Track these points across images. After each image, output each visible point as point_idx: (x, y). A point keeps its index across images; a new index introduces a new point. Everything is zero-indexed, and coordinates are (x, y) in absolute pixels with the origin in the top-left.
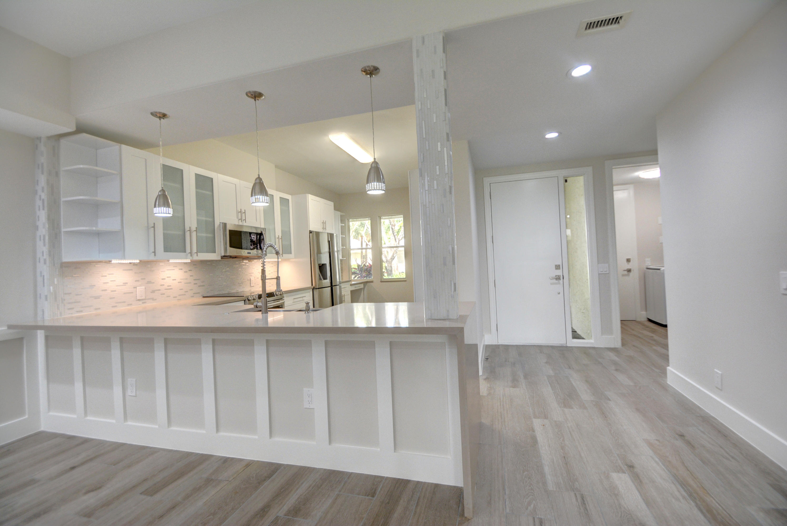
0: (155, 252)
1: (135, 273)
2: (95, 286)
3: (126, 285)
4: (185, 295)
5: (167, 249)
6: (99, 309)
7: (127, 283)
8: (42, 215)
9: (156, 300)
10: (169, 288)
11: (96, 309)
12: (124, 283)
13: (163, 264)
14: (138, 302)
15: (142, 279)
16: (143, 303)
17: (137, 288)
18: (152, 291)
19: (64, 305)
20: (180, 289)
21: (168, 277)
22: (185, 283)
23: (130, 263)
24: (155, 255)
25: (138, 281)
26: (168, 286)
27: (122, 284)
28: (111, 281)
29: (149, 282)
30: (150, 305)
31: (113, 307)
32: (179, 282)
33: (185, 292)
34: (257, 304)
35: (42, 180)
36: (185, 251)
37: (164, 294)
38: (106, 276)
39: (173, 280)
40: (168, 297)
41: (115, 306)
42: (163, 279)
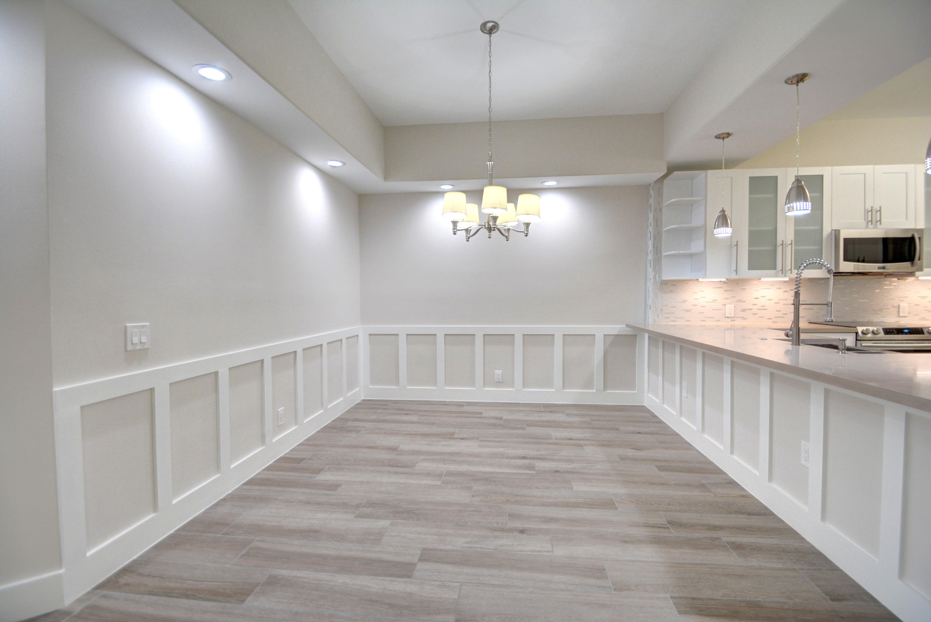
0: (736, 271)
1: (725, 291)
2: (687, 301)
3: (715, 302)
4: (783, 317)
5: (752, 266)
6: (690, 321)
7: (716, 300)
8: (650, 244)
9: (746, 319)
10: (763, 308)
11: (687, 321)
12: (713, 300)
13: (757, 282)
14: (726, 319)
15: (732, 297)
16: (731, 321)
17: (727, 305)
18: (743, 309)
19: (662, 315)
20: (777, 311)
21: (762, 297)
22: (784, 304)
23: (720, 281)
24: (737, 274)
25: (728, 299)
26: (762, 306)
27: (711, 301)
28: (701, 297)
29: (740, 301)
30: (738, 323)
31: (702, 321)
32: (775, 303)
33: (784, 314)
34: (788, 332)
35: (651, 216)
36: (775, 268)
37: (756, 314)
38: (697, 293)
39: (769, 300)
40: (760, 317)
41: (704, 321)
42: (756, 298)
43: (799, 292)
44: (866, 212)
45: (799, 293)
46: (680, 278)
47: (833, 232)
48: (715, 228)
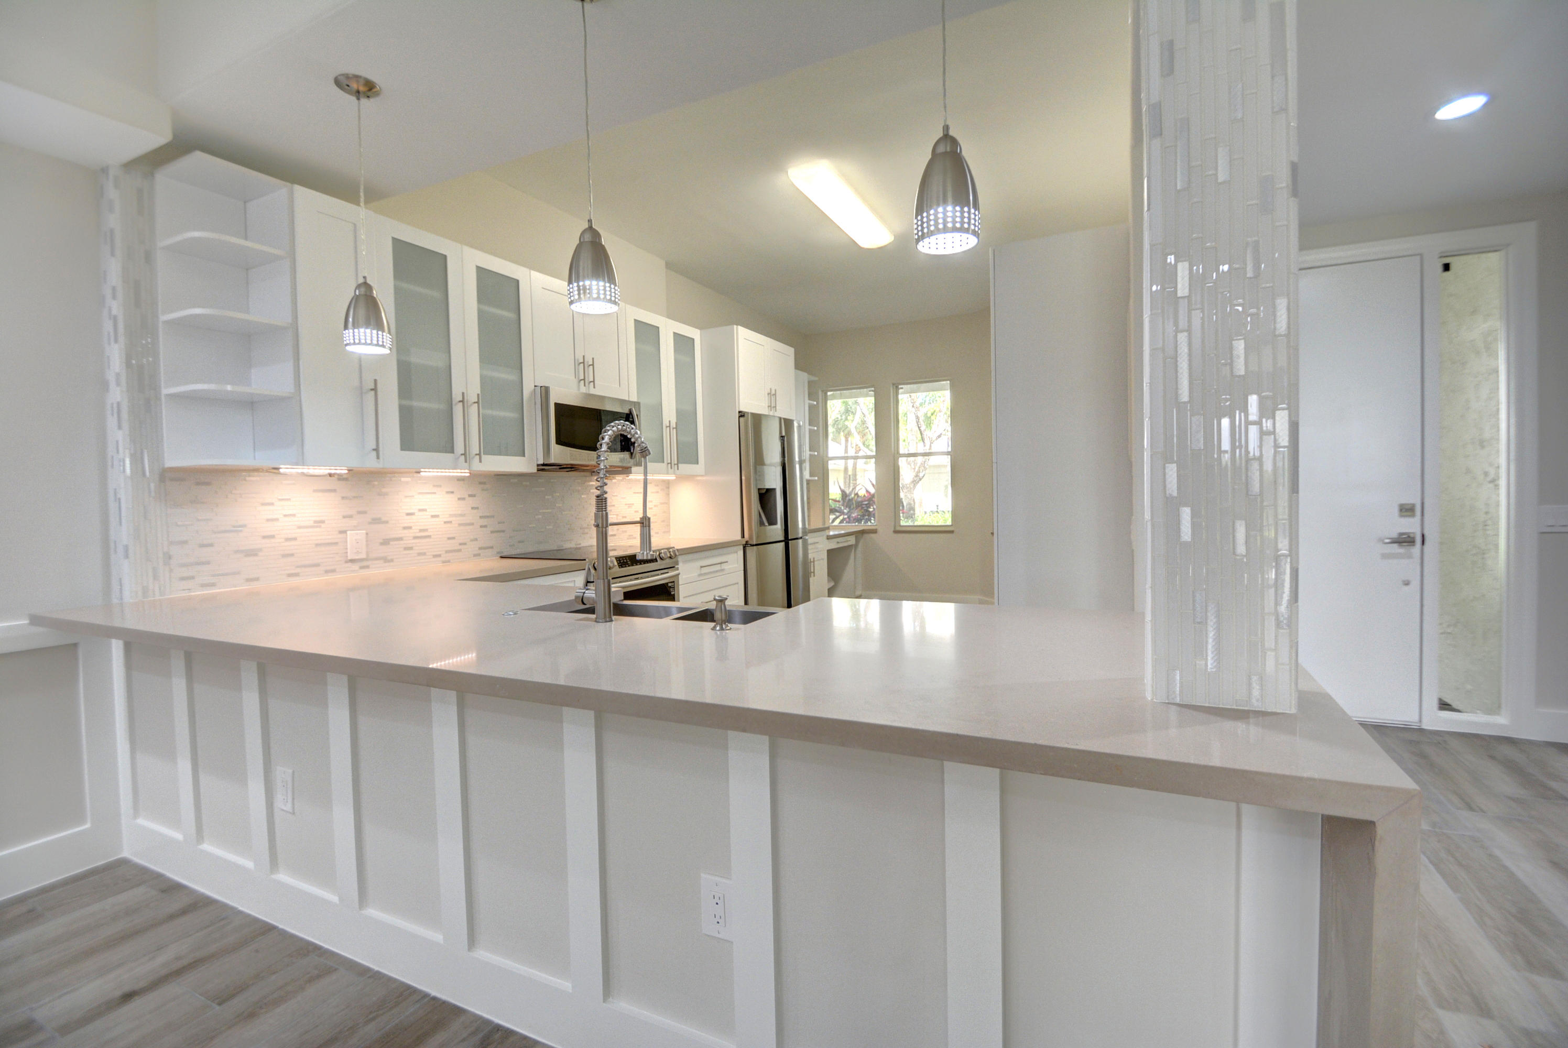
0: (376, 450)
1: (343, 498)
2: (244, 526)
3: (320, 527)
4: (459, 550)
5: (407, 444)
6: (257, 579)
7: (323, 522)
8: (115, 355)
9: (392, 561)
10: (424, 535)
11: (249, 580)
12: (315, 522)
13: (409, 479)
14: (349, 564)
15: (359, 513)
16: (362, 568)
17: (348, 532)
18: (384, 540)
19: (171, 571)
20: (449, 539)
21: (420, 510)
22: (460, 525)
23: (330, 475)
24: (378, 457)
25: (350, 517)
26: (421, 531)
27: (311, 523)
28: (285, 516)
29: (377, 521)
30: (377, 572)
31: (290, 575)
32: (445, 522)
33: (460, 544)
35: (114, 269)
36: (452, 451)
37: (411, 548)
38: (272, 504)
39: (433, 516)
40: (419, 554)
41: (297, 575)
42: (408, 514)
43: (605, 496)
44: (577, 364)
45: (606, 499)
46: (230, 462)
47: (538, 389)
48: (346, 327)
